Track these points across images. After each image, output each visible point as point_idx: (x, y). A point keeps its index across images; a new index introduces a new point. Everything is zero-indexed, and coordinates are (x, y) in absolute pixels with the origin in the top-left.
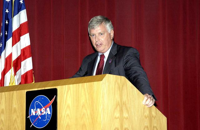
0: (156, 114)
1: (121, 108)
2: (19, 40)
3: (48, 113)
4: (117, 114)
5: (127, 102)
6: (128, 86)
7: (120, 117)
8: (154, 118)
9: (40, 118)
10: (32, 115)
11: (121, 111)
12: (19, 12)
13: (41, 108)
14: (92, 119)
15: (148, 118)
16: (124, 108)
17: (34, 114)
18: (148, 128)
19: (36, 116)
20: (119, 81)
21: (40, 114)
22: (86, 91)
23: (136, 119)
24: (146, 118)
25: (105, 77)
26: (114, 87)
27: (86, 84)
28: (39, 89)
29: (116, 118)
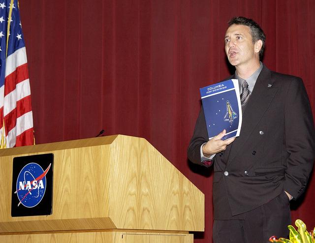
0: (190, 189)
1: (139, 181)
2: (14, 88)
3: (40, 187)
4: (133, 190)
5: (147, 173)
6: (149, 151)
7: (136, 192)
8: (187, 195)
9: (31, 194)
10: (20, 189)
11: (139, 185)
12: (15, 51)
13: (31, 180)
14: (97, 195)
15: (177, 195)
16: (143, 181)
17: (23, 189)
18: (177, 207)
19: (26, 191)
20: (137, 145)
21: (30, 188)
22: (91, 158)
23: (160, 195)
24: (175, 195)
25: (116, 139)
26: (128, 152)
27: (90, 149)
28: (31, 155)
29: (130, 194)
